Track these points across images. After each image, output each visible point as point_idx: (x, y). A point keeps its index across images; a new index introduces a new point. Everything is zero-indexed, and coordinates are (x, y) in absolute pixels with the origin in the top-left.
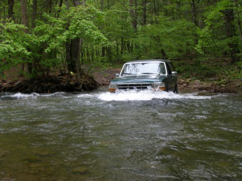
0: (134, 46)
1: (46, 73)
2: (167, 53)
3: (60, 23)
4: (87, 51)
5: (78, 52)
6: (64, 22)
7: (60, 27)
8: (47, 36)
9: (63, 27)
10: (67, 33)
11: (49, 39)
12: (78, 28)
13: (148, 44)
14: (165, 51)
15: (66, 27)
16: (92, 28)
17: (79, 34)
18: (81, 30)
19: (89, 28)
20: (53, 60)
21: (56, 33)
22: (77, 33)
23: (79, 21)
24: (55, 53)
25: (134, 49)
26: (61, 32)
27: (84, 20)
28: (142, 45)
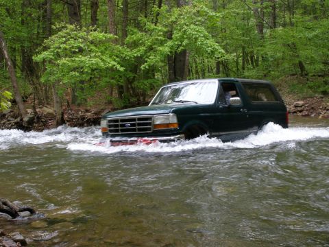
0: (260, 59)
1: (141, 98)
2: (307, 67)
3: (160, 31)
4: (196, 67)
5: (184, 69)
6: (165, 30)
7: (160, 35)
8: (143, 48)
9: (164, 36)
10: (170, 43)
11: (146, 52)
12: (185, 36)
13: (279, 55)
14: (304, 64)
15: (169, 35)
16: (204, 36)
17: (187, 45)
18: (189, 39)
19: (200, 36)
20: (150, 81)
21: (155, 44)
22: (184, 43)
23: (186, 28)
24: (153, 71)
25: (260, 63)
26: (162, 43)
27: (192, 26)
28: (272, 57)
